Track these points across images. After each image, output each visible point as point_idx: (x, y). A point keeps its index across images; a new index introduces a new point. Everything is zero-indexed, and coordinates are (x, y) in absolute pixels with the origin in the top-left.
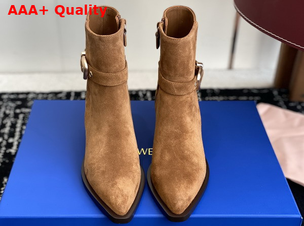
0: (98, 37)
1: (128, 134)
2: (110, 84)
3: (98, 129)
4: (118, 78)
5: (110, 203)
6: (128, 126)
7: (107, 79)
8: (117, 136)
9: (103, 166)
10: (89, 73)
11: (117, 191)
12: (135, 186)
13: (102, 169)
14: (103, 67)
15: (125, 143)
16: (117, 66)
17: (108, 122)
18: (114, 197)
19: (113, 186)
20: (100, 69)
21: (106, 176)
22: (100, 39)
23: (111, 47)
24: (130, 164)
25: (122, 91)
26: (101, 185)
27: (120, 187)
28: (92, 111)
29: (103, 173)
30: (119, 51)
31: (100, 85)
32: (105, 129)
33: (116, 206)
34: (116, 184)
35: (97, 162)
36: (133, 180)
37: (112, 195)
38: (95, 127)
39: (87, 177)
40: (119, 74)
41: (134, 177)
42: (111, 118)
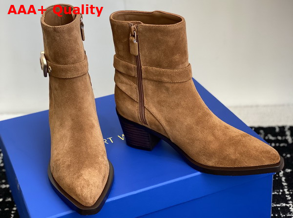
0: (53, 28)
1: (92, 127)
2: (69, 76)
3: (61, 125)
4: (77, 70)
5: (76, 195)
6: (92, 119)
7: (66, 71)
8: (81, 129)
9: (68, 160)
10: (48, 68)
11: (83, 182)
12: (101, 177)
13: (67, 163)
14: (61, 59)
15: (89, 136)
16: (75, 57)
17: (70, 115)
18: (79, 188)
19: (78, 177)
20: (58, 62)
21: (71, 169)
22: (55, 30)
23: (67, 37)
24: (96, 156)
25: (83, 83)
26: (67, 178)
27: (85, 178)
28: (55, 108)
29: (69, 166)
30: (76, 41)
31: (60, 79)
32: (69, 123)
33: (83, 197)
34: (81, 175)
35: (62, 157)
36: (99, 171)
37: (78, 186)
38: (58, 123)
39: (53, 174)
40: (77, 65)
41: (100, 168)
42: (73, 111)
